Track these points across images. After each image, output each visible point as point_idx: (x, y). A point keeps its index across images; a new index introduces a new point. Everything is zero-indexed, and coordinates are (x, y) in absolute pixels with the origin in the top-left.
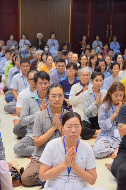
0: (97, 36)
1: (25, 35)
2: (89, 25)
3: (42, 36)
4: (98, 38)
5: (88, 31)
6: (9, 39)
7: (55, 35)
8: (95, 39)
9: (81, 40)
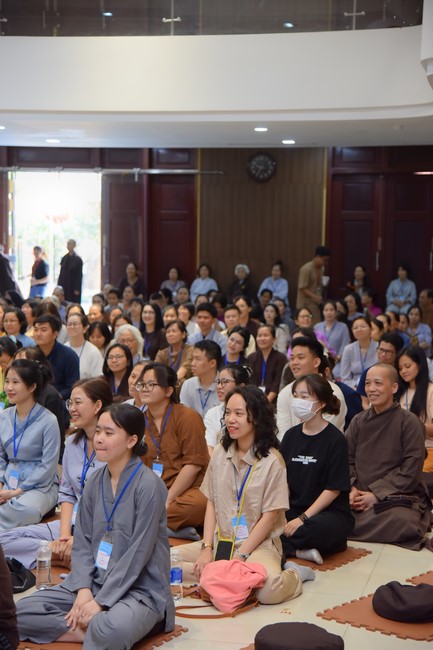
0: (400, 268)
1: (208, 267)
2: (380, 240)
3: (248, 271)
4: (402, 272)
5: (377, 255)
6: (168, 278)
7: (282, 269)
8: (395, 276)
9: (352, 278)
